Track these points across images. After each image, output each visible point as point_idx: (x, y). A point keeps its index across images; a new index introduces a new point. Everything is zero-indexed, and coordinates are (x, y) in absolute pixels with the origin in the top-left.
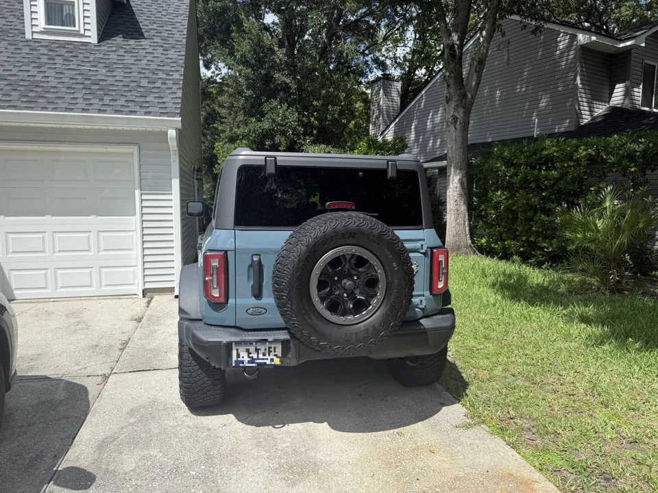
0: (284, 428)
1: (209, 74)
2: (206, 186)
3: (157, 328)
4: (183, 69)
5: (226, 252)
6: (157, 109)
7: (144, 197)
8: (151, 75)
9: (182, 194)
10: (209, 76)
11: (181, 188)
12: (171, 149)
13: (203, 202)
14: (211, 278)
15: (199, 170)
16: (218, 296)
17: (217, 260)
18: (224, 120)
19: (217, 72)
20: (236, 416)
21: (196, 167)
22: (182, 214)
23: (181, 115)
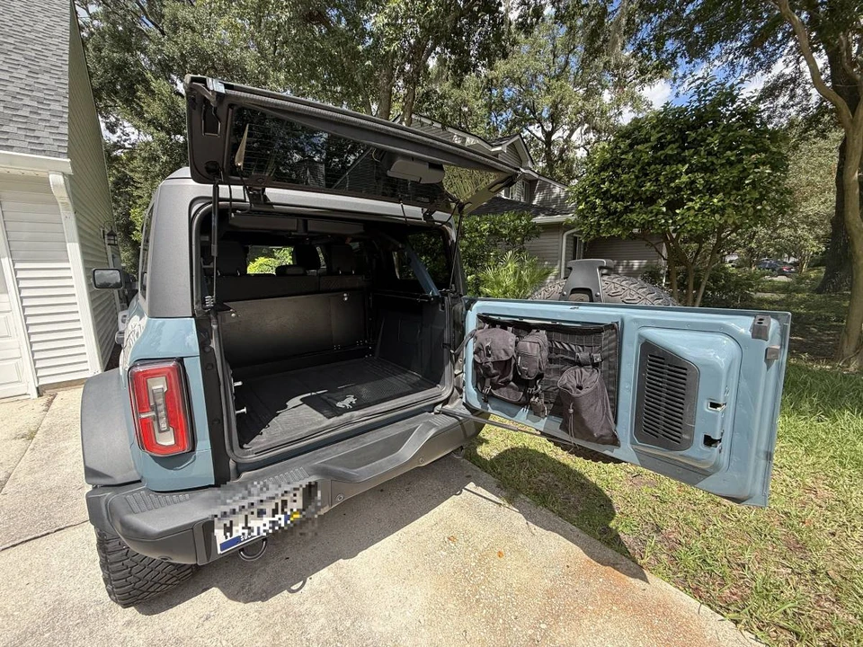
0: (306, 587)
1: (114, 138)
2: (124, 255)
3: (62, 445)
4: (67, 101)
5: (181, 360)
6: (25, 144)
7: (18, 266)
8: (9, 99)
9: (85, 262)
10: (115, 140)
11: (84, 253)
12: (59, 201)
13: (122, 271)
14: (153, 414)
15: (111, 234)
16: (172, 442)
17: (164, 378)
18: (139, 185)
19: (124, 137)
20: (223, 589)
21: (107, 231)
22: (89, 286)
23: (69, 155)
